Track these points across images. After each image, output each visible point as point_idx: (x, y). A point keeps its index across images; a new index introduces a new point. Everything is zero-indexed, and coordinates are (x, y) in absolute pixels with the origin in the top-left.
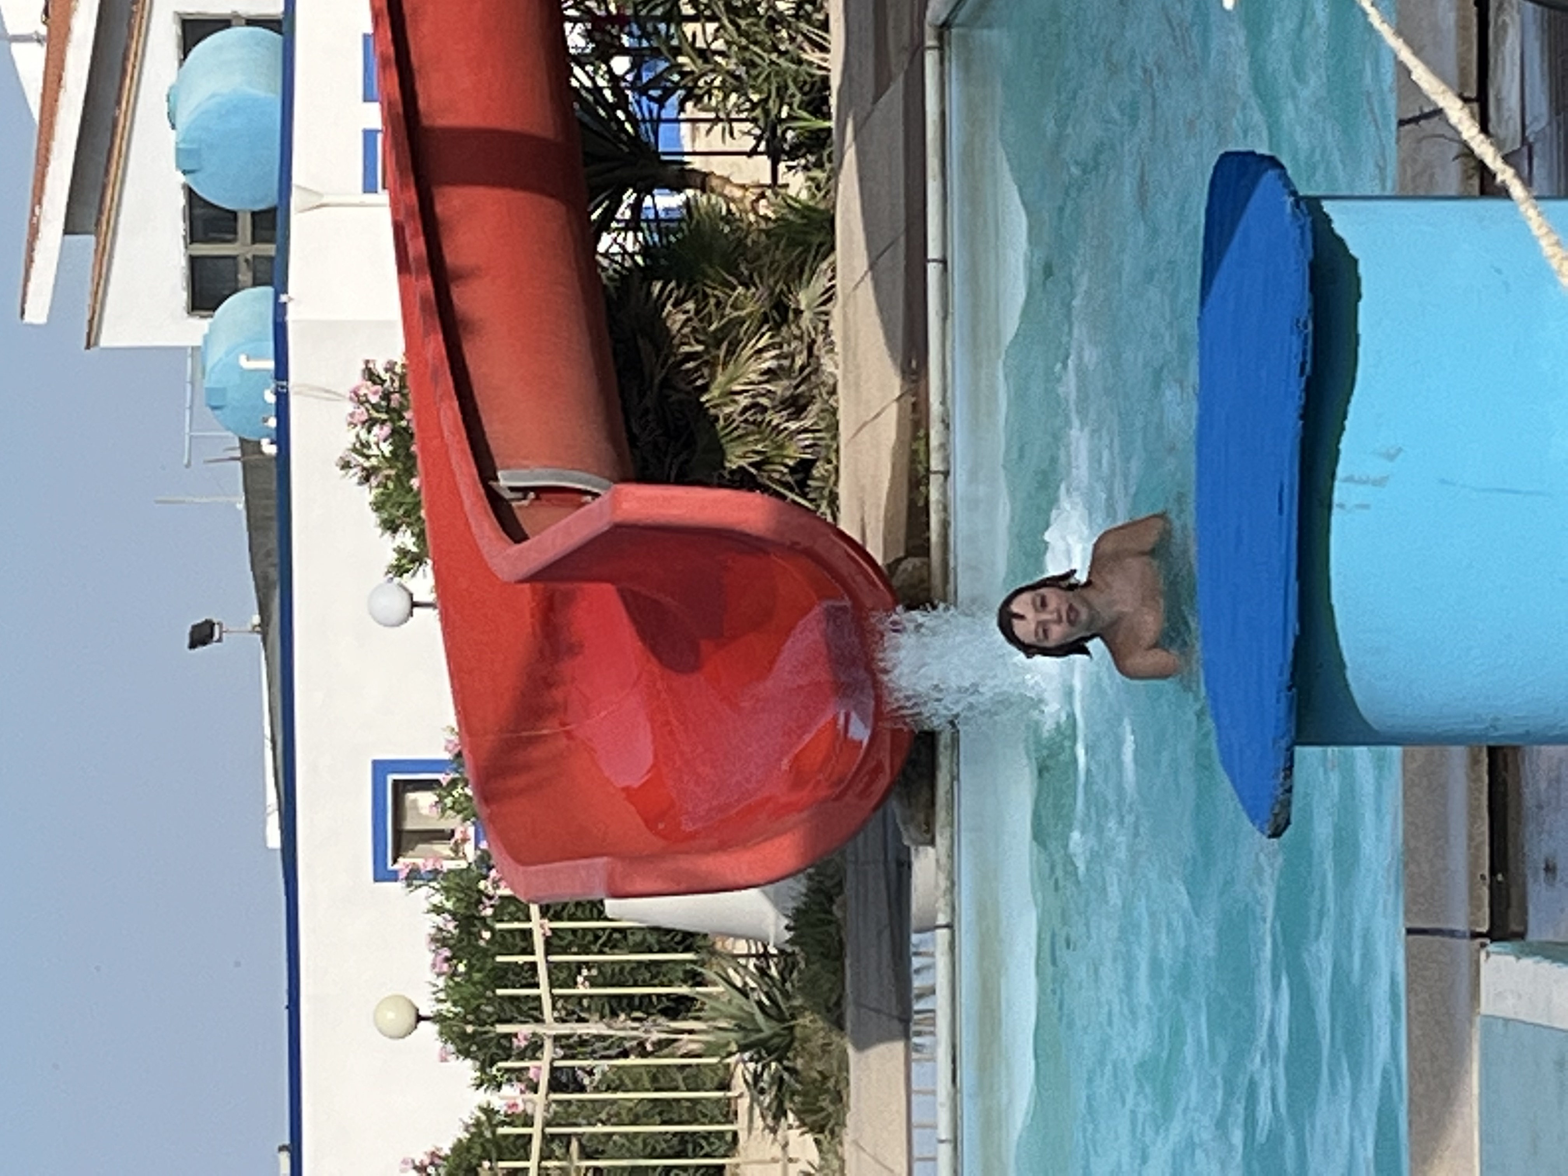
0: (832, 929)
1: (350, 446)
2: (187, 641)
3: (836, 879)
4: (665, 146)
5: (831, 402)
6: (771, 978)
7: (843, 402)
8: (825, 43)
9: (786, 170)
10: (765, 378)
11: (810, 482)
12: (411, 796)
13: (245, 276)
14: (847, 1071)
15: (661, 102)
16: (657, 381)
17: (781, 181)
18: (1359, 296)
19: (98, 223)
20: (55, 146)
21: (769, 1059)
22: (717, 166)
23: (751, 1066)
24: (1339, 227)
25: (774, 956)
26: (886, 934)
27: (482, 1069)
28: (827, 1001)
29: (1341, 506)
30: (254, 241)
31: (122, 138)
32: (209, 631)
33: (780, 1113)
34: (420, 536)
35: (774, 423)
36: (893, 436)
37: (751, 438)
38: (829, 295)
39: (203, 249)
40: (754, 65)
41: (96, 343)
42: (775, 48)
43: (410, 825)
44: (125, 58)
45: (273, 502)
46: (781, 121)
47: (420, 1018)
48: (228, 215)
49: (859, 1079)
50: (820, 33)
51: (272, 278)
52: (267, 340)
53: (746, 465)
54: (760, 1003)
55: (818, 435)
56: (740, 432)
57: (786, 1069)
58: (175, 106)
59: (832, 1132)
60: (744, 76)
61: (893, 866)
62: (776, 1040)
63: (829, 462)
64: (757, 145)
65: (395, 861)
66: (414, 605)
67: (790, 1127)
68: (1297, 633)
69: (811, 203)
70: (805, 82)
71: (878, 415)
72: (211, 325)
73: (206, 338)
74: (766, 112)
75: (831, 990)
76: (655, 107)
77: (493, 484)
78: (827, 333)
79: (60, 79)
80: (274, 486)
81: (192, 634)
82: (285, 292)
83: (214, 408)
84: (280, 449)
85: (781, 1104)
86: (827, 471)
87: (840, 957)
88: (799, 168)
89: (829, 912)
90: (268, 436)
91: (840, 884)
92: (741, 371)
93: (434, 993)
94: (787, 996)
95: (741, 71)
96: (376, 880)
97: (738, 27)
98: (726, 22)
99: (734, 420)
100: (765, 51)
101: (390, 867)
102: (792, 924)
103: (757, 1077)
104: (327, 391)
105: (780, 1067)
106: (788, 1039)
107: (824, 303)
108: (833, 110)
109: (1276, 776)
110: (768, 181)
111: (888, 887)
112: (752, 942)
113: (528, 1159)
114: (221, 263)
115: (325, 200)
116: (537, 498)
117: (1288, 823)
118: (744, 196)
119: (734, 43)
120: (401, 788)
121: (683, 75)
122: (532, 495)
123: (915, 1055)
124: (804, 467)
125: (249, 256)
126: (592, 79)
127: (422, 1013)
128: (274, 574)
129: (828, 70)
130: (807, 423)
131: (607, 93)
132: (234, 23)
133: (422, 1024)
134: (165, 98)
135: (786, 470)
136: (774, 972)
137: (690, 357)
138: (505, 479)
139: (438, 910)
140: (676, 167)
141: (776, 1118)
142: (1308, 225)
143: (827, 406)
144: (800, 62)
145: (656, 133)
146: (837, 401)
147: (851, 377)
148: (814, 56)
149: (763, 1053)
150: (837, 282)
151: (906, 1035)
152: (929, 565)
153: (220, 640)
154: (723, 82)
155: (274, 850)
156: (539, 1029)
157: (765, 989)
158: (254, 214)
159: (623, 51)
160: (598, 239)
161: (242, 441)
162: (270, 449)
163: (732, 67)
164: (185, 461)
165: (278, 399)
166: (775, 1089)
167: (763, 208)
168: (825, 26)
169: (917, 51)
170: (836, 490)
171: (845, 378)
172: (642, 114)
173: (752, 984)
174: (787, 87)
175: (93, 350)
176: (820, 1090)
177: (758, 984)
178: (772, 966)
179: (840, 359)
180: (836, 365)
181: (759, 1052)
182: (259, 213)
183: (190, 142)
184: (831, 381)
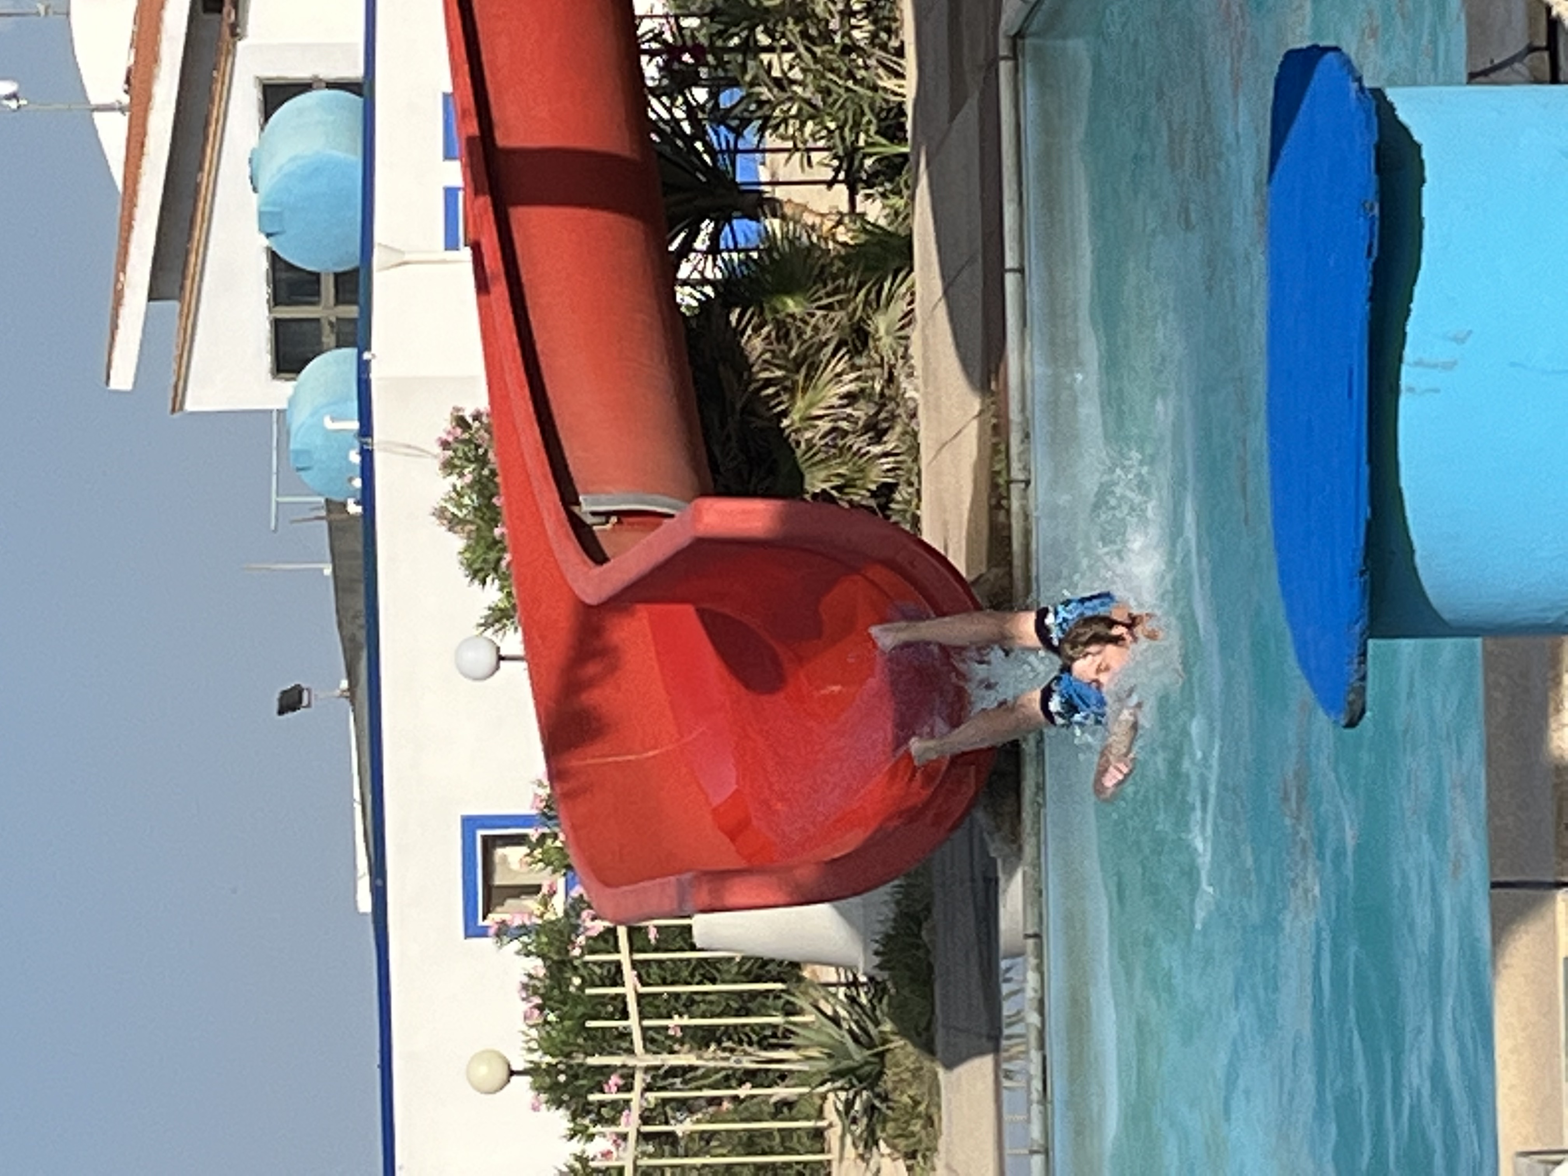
0: (921, 953)
2: (275, 706)
3: (924, 903)
4: (741, 176)
5: (913, 424)
6: (861, 1006)
7: (924, 425)
8: (899, 69)
9: (864, 198)
10: (845, 401)
11: (893, 506)
12: (500, 852)
13: (328, 338)
14: (938, 1094)
15: (738, 133)
16: (739, 406)
17: (859, 209)
18: (1423, 181)
19: (182, 288)
20: (138, 213)
21: (860, 1087)
22: (797, 194)
23: (843, 1095)
24: (1402, 115)
25: (863, 984)
26: (975, 954)
27: (574, 1119)
28: (916, 1027)
29: (1411, 390)
30: (338, 302)
31: (205, 202)
32: (297, 697)
33: (870, 1141)
34: (507, 590)
35: (855, 448)
36: (974, 454)
37: (833, 462)
38: (908, 317)
39: (287, 312)
40: (830, 92)
41: (181, 406)
42: (851, 75)
43: (499, 880)
44: (207, 124)
45: (360, 562)
46: (858, 149)
47: (512, 1073)
48: (309, 277)
49: (949, 1101)
50: (894, 59)
51: (355, 339)
52: (351, 399)
53: (828, 489)
54: (850, 1031)
55: (899, 458)
56: (821, 456)
57: (878, 1096)
58: (257, 167)
59: (924, 1157)
60: (821, 104)
61: (980, 884)
62: (868, 1068)
63: (911, 484)
64: (836, 175)
65: (484, 918)
66: (501, 658)
67: (882, 1155)
68: (1369, 515)
69: (890, 229)
70: (882, 109)
71: (960, 432)
72: (296, 387)
73: (292, 401)
74: (844, 141)
75: (921, 1015)
76: (732, 137)
77: (576, 509)
78: (905, 357)
79: (142, 145)
80: (360, 548)
81: (281, 700)
82: (368, 348)
83: (299, 470)
84: (364, 509)
85: (873, 1133)
86: (910, 494)
87: (929, 981)
88: (877, 196)
89: (918, 936)
90: (353, 496)
91: (928, 909)
92: (819, 397)
93: (526, 1042)
94: (877, 1023)
95: (818, 100)
96: (467, 936)
97: (814, 54)
98: (801, 49)
99: (815, 445)
100: (840, 78)
101: (481, 922)
102: (881, 949)
103: (849, 1104)
104: (409, 447)
105: (871, 1095)
106: (878, 1068)
107: (902, 328)
108: (909, 135)
109: (1351, 660)
110: (845, 208)
111: (976, 906)
112: (842, 971)
114: (306, 325)
115: (407, 258)
116: (619, 522)
117: (1363, 711)
118: (823, 223)
119: (810, 70)
120: (490, 844)
121: (761, 104)
122: (614, 519)
123: (1006, 1083)
124: (886, 491)
125: (333, 319)
126: (669, 110)
127: (515, 1068)
128: (362, 636)
129: (904, 96)
130: (889, 447)
131: (686, 127)
132: (315, 86)
133: (514, 1079)
134: (247, 161)
135: (868, 494)
136: (864, 1000)
137: (768, 383)
138: (586, 504)
140: (756, 196)
141: (868, 1147)
142: (1374, 109)
143: (908, 429)
144: (875, 88)
145: (733, 164)
146: (918, 424)
147: (931, 400)
148: (890, 83)
149: (855, 1081)
150: (915, 305)
151: (996, 1050)
152: (1010, 574)
153: (309, 705)
154: (800, 110)
155: (365, 914)
156: (630, 1060)
157: (855, 1017)
158: (337, 276)
159: (700, 82)
160: (677, 268)
161: (327, 501)
162: (354, 509)
163: (808, 95)
164: (273, 526)
165: (363, 458)
166: (865, 1121)
167: (842, 235)
168: (900, 52)
169: (992, 63)
170: (918, 512)
171: (926, 402)
172: (720, 144)
173: (843, 1013)
174: (863, 114)
175: (177, 415)
176: (912, 1115)
177: (848, 1012)
178: (862, 995)
179: (919, 382)
180: (916, 390)
181: (850, 1080)
182: (344, 273)
183: (274, 204)
184: (911, 405)
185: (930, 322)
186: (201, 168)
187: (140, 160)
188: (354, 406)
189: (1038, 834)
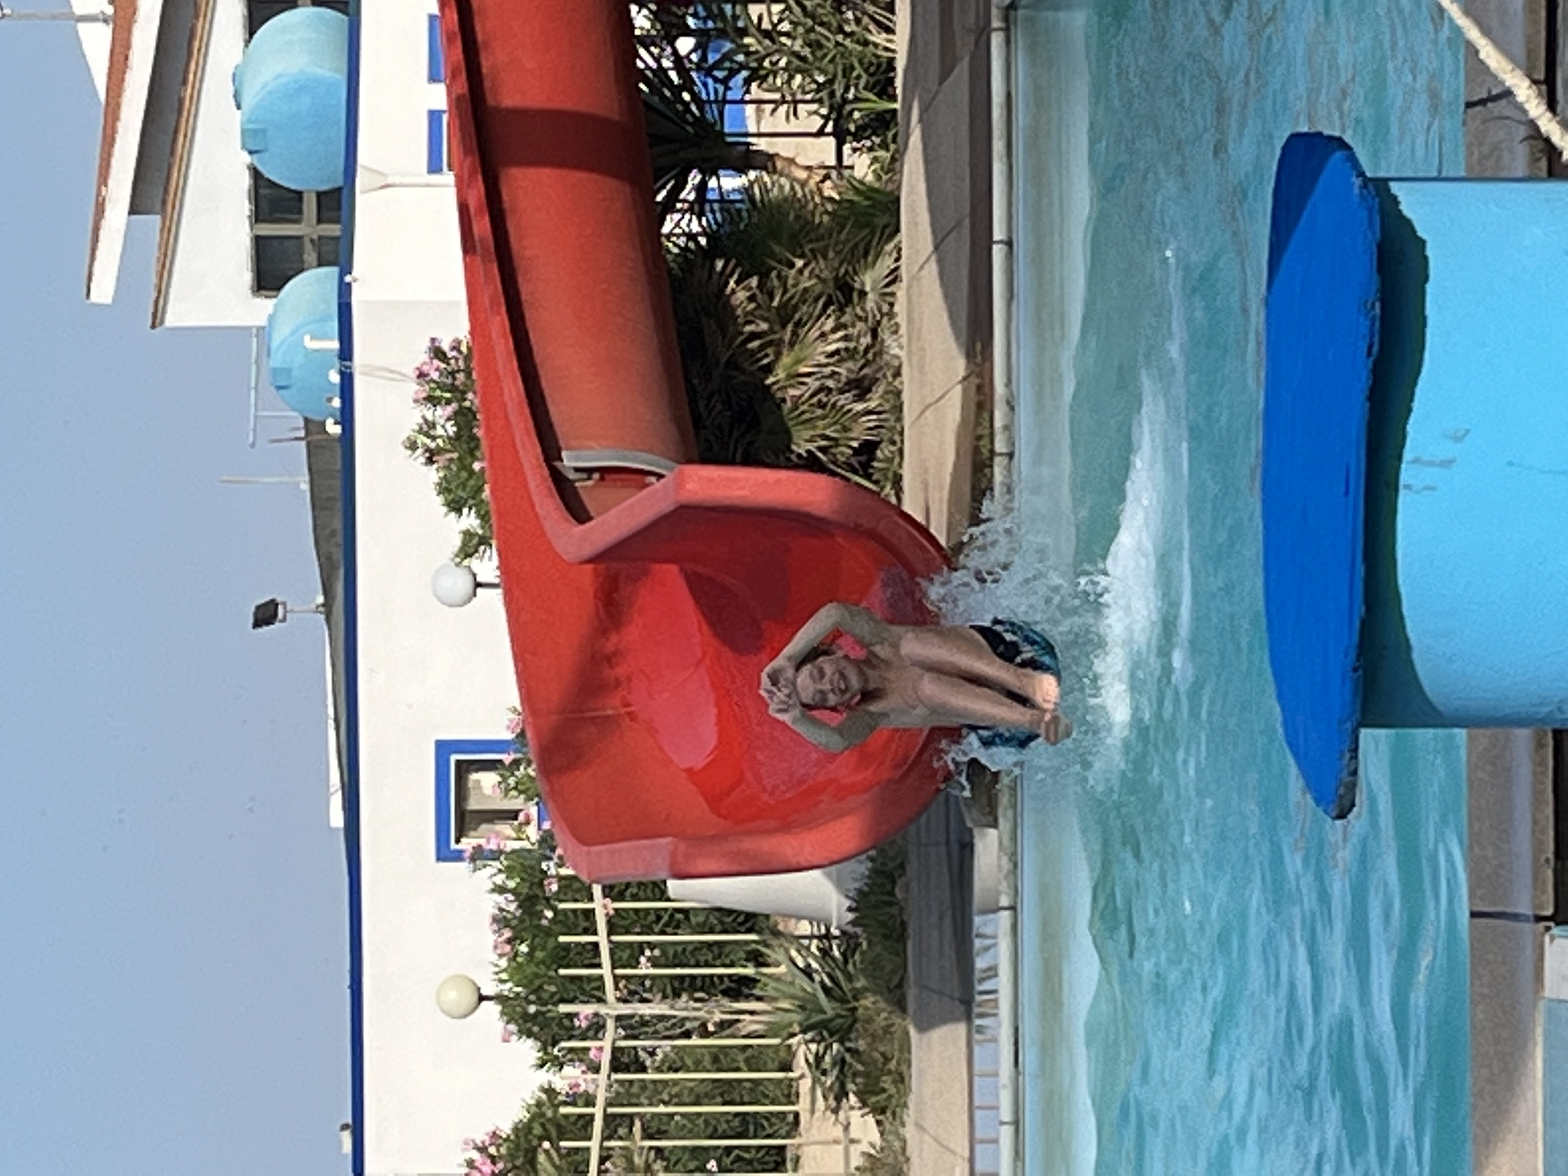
0: (895, 910)
1: (417, 428)
2: (251, 620)
3: (898, 861)
4: (730, 127)
5: (896, 383)
6: (833, 959)
7: (907, 383)
8: (891, 25)
9: (850, 152)
10: (831, 360)
11: (875, 464)
12: (474, 776)
13: (310, 256)
14: (909, 1052)
15: (725, 82)
16: (724, 359)
17: (846, 162)
18: (1427, 278)
19: (164, 202)
20: (121, 126)
21: (830, 1041)
22: (783, 148)
23: (813, 1047)
24: (1406, 209)
25: (836, 938)
26: (949, 914)
27: (544, 1049)
28: (888, 983)
29: (1408, 487)
30: (319, 221)
32: (272, 611)
33: (841, 1095)
34: (484, 517)
35: (838, 406)
36: (958, 418)
37: (818, 421)
38: (894, 277)
39: (268, 230)
40: (820, 46)
41: (162, 322)
42: (841, 30)
43: (473, 804)
44: (191, 40)
45: (337, 483)
46: (845, 101)
47: (482, 998)
48: (292, 195)
49: (920, 1059)
50: (886, 15)
51: (337, 258)
52: (332, 320)
53: (814, 450)
54: (822, 983)
55: (882, 416)
56: (807, 415)
57: (848, 1050)
58: (241, 84)
59: (894, 1114)
60: (809, 56)
61: (955, 847)
62: (839, 1021)
63: (894, 443)
64: (824, 126)
65: (458, 841)
66: (478, 585)
67: (852, 1108)
68: (1363, 615)
69: (877, 185)
70: (871, 64)
71: (943, 396)
72: (275, 305)
73: (271, 318)
74: (832, 94)
75: (893, 972)
76: (721, 88)
77: (557, 464)
78: (891, 315)
79: (127, 58)
80: (339, 466)
81: (256, 614)
82: (350, 271)
83: (279, 388)
84: (343, 429)
85: (843, 1086)
86: (892, 452)
87: (902, 938)
88: (865, 149)
89: (892, 893)
90: (332, 415)
91: (902, 866)
92: (806, 355)
93: (497, 973)
94: (849, 978)
95: (806, 52)
96: (439, 859)
97: (804, 8)
99: (802, 403)
100: (831, 33)
101: (453, 846)
102: (854, 905)
103: (819, 1058)
104: (392, 372)
105: (842, 1049)
106: (850, 1021)
107: (887, 285)
108: (899, 91)
109: (1341, 758)
110: (832, 161)
111: (950, 869)
112: (815, 924)
113: (589, 1139)
114: (288, 244)
115: (390, 181)
116: (602, 479)
117: (1353, 805)
118: (809, 177)
119: (800, 23)
120: (464, 769)
121: (748, 55)
122: (596, 476)
123: (977, 1037)
124: (868, 449)
125: (315, 237)
126: (657, 60)
127: (484, 992)
128: (338, 555)
129: (893, 51)
130: (872, 405)
131: (673, 75)
133: (484, 1004)
134: (230, 78)
135: (850, 452)
136: (836, 953)
137: (754, 336)
138: (569, 460)
139: (500, 890)
140: (743, 148)
141: (838, 1099)
142: (1377, 207)
143: (891, 388)
144: (866, 43)
145: (721, 114)
146: (902, 383)
147: (915, 359)
148: (879, 38)
149: (825, 1033)
150: (902, 263)
151: (968, 1018)
153: (284, 620)
154: (788, 63)
155: (337, 829)
156: (603, 1010)
157: (828, 970)
158: (320, 195)
159: (687, 32)
160: (662, 221)
161: (307, 420)
162: (334, 429)
163: (797, 48)
164: (251, 439)
165: (342, 379)
166: (835, 1072)
167: (828, 190)
168: (891, 8)
169: (983, 34)
170: (900, 471)
171: (910, 360)
172: (708, 94)
173: (815, 965)
174: (853, 68)
175: (158, 329)
176: (882, 1070)
177: (820, 965)
178: (835, 947)
179: (904, 341)
180: (901, 347)
181: (821, 1034)
182: (325, 193)
183: (256, 121)
184: (896, 363)
185: (915, 283)
186: (185, 82)
187: (124, 73)
188: (334, 326)
189: (1014, 806)
